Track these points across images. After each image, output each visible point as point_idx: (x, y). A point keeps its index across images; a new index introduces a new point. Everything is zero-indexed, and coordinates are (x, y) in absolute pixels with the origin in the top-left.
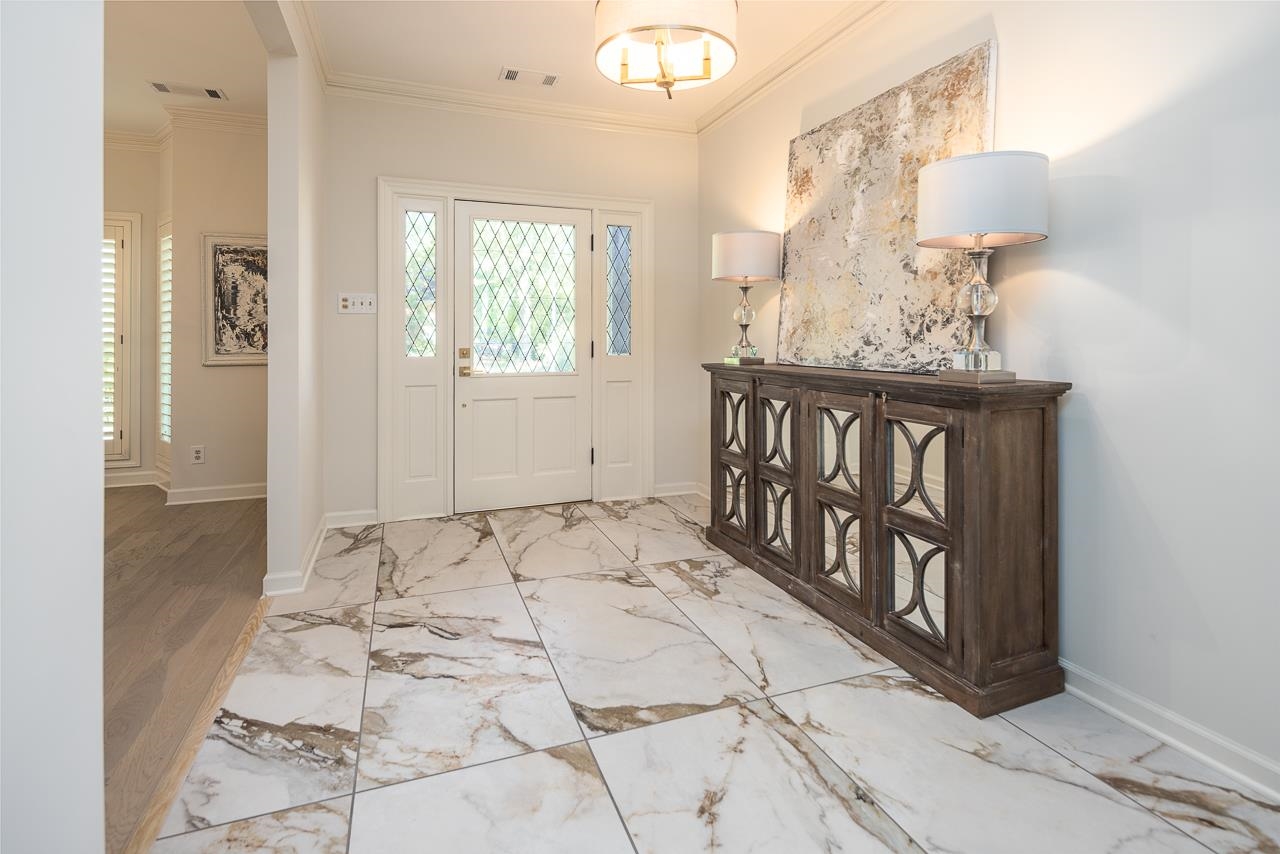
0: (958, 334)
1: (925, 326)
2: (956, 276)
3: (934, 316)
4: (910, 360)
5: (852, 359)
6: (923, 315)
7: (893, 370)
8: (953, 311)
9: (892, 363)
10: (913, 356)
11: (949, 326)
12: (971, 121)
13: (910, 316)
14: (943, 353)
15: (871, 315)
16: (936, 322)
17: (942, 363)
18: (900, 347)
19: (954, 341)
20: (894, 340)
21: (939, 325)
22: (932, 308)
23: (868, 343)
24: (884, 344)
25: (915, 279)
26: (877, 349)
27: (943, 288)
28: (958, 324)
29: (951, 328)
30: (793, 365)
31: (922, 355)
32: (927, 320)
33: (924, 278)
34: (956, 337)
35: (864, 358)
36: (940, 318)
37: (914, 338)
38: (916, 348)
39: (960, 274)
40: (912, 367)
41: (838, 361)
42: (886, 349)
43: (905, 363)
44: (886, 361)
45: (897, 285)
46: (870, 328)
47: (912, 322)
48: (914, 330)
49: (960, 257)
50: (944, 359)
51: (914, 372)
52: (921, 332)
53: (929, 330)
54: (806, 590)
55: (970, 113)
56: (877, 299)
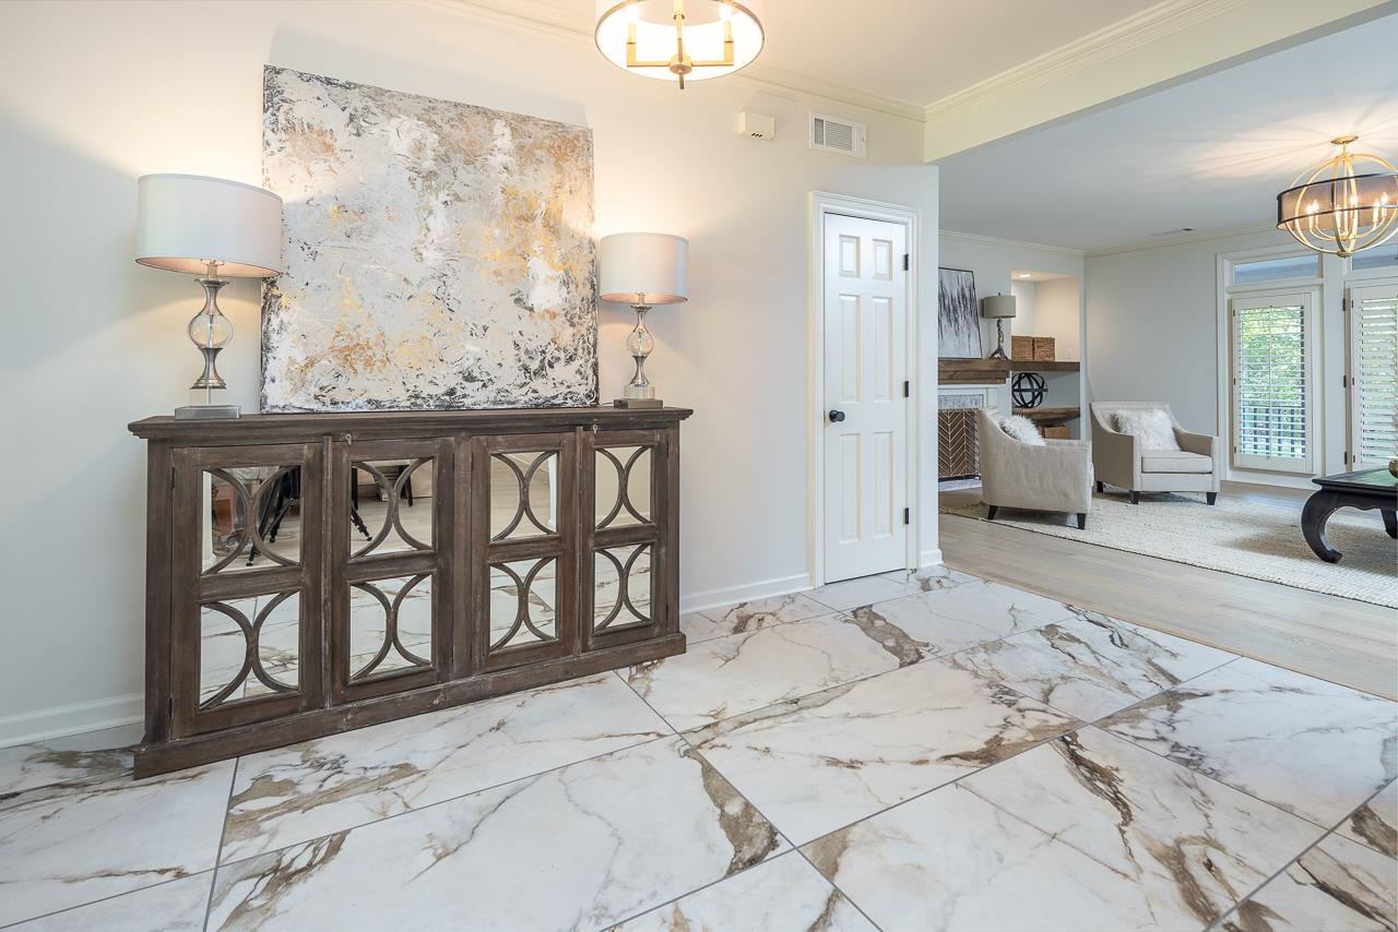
0: (582, 370)
1: (546, 362)
2: (576, 320)
3: (556, 354)
4: (530, 395)
5: (447, 398)
6: (543, 352)
7: (510, 406)
8: (576, 350)
9: (508, 399)
10: (535, 391)
11: (573, 363)
12: (580, 189)
13: (527, 352)
14: (569, 387)
15: (473, 347)
16: (558, 359)
17: (569, 396)
18: (519, 382)
19: (579, 377)
20: (509, 376)
21: (563, 361)
22: (553, 346)
23: (470, 378)
24: (494, 380)
25: (530, 315)
26: (484, 385)
27: (564, 329)
28: (581, 362)
29: (576, 364)
30: (312, 412)
31: (545, 389)
32: (548, 357)
33: (542, 317)
34: (581, 373)
35: (464, 396)
36: (562, 355)
37: (535, 374)
38: (537, 383)
39: (580, 318)
40: (535, 402)
41: (419, 401)
42: (499, 385)
43: (526, 398)
44: (499, 398)
45: (508, 318)
46: (471, 362)
47: (530, 358)
48: (534, 366)
49: (579, 303)
50: (570, 392)
51: (537, 406)
52: (542, 368)
53: (551, 366)
54: (475, 683)
55: (579, 181)
56: (480, 331)
